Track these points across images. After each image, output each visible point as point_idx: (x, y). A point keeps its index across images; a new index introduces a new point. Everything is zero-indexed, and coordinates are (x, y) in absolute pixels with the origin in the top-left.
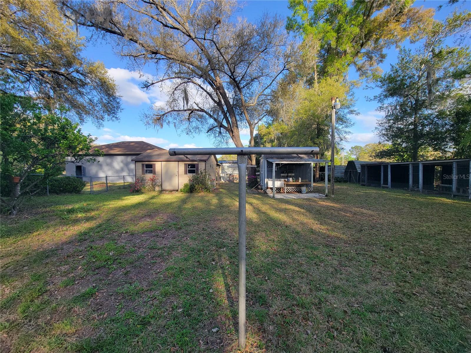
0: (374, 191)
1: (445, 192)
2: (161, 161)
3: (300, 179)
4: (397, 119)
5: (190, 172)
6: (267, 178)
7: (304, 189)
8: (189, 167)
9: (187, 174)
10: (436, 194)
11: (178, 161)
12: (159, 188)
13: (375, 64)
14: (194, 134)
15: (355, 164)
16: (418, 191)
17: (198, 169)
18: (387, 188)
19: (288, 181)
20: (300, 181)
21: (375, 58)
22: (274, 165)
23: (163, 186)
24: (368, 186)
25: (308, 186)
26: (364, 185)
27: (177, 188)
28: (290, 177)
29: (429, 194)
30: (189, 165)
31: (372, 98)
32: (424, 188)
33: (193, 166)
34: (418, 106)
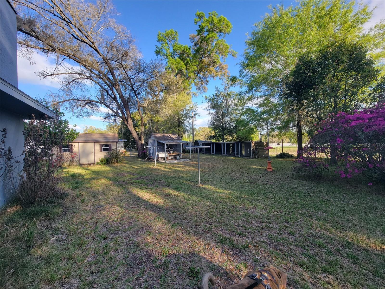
0: (209, 156)
1: (233, 155)
2: (79, 142)
3: (176, 152)
4: (216, 121)
5: (104, 150)
6: (158, 152)
7: (178, 157)
8: (104, 146)
9: (102, 151)
10: (231, 156)
11: (94, 142)
12: (77, 163)
13: (204, 84)
14: (85, 117)
15: (199, 142)
16: (225, 155)
17: (111, 148)
18: (214, 154)
19: (170, 153)
20: (176, 153)
21: (203, 81)
22: (165, 145)
23: (80, 161)
24: (205, 154)
25: (179, 155)
26: (204, 154)
27: (93, 162)
28: (171, 151)
29: (228, 156)
30: (103, 145)
31: (205, 108)
32: (227, 154)
33: (107, 145)
34: (223, 115)
